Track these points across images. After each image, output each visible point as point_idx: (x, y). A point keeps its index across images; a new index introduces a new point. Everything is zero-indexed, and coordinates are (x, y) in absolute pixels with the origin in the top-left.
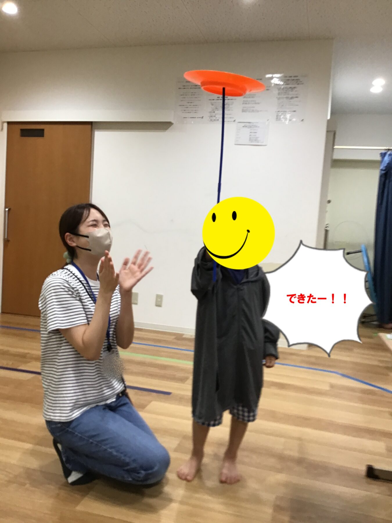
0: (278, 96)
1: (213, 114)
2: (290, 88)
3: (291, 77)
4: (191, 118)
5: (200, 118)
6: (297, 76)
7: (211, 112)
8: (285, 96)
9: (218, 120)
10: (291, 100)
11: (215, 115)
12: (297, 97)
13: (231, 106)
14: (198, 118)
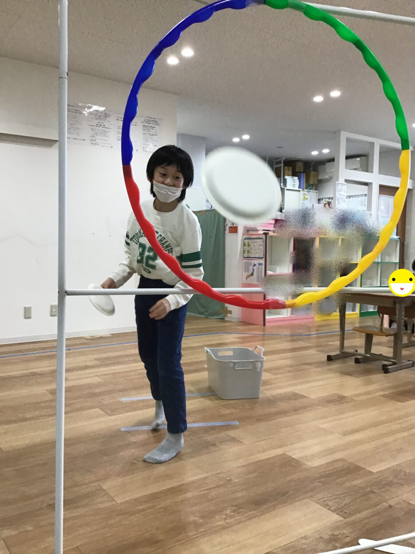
0: (144, 132)
1: (94, 138)
2: (152, 127)
3: (151, 118)
4: (74, 139)
5: (82, 140)
6: (155, 119)
7: (92, 136)
8: (149, 133)
9: (98, 144)
10: (152, 137)
11: (95, 140)
12: (156, 135)
13: (108, 134)
14: (80, 140)
